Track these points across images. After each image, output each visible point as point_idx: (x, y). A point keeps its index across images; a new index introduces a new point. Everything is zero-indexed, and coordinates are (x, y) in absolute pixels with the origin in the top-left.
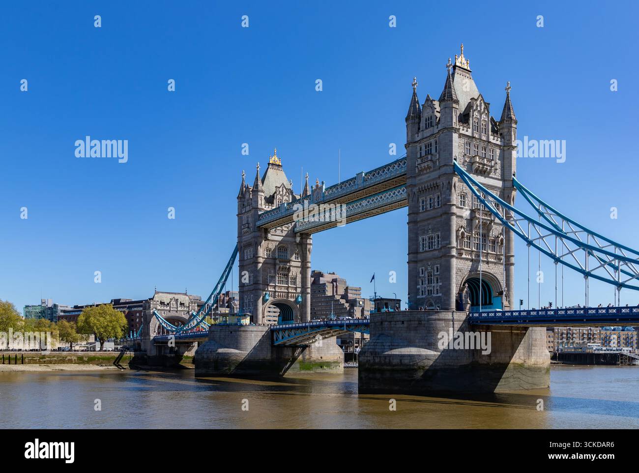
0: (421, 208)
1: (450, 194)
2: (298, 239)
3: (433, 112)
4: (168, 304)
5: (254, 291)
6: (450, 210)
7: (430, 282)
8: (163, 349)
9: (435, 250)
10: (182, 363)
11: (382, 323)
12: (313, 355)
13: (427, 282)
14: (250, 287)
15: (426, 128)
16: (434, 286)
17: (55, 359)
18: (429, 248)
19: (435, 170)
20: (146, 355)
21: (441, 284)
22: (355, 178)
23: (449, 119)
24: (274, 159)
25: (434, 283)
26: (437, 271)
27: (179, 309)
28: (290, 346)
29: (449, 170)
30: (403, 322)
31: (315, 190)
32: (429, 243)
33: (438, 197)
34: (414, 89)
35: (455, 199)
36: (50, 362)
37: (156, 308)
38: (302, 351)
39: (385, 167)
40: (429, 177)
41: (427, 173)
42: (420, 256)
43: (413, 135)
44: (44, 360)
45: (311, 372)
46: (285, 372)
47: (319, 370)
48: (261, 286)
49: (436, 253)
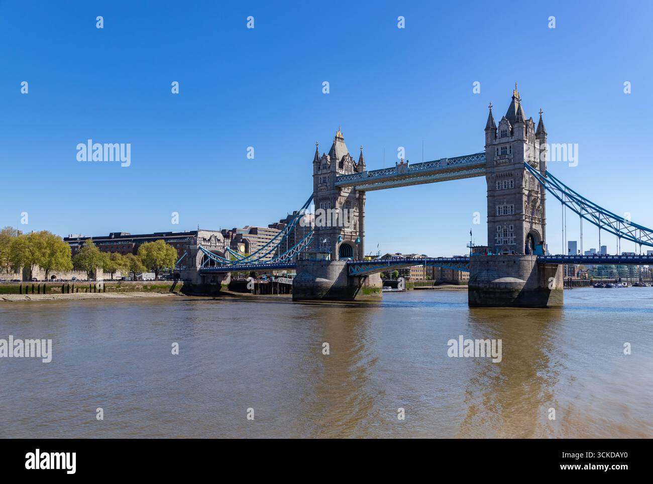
0: (497, 187)
1: (522, 182)
2: (357, 195)
3: (508, 128)
4: (209, 240)
5: (332, 235)
6: (522, 191)
7: (505, 235)
8: (206, 278)
9: (509, 215)
10: (221, 290)
11: (488, 262)
12: (370, 283)
13: (503, 235)
14: (326, 231)
15: (502, 136)
16: (509, 239)
17: (127, 287)
18: (504, 213)
19: (511, 165)
20: (191, 283)
21: (515, 237)
22: (439, 161)
23: (521, 134)
24: (339, 134)
25: (509, 236)
26: (512, 229)
27: (217, 244)
28: (358, 276)
29: (522, 166)
30: (504, 262)
31: (399, 165)
32: (504, 210)
33: (512, 182)
34: (490, 110)
35: (524, 184)
36: (124, 290)
37: (201, 244)
38: (364, 280)
39: (466, 157)
40: (505, 168)
41: (504, 166)
42: (497, 219)
43: (492, 140)
44: (120, 288)
45: (370, 296)
46: (355, 296)
47: (374, 294)
48: (337, 231)
49: (511, 217)
